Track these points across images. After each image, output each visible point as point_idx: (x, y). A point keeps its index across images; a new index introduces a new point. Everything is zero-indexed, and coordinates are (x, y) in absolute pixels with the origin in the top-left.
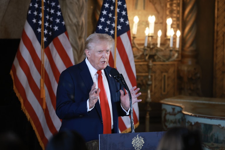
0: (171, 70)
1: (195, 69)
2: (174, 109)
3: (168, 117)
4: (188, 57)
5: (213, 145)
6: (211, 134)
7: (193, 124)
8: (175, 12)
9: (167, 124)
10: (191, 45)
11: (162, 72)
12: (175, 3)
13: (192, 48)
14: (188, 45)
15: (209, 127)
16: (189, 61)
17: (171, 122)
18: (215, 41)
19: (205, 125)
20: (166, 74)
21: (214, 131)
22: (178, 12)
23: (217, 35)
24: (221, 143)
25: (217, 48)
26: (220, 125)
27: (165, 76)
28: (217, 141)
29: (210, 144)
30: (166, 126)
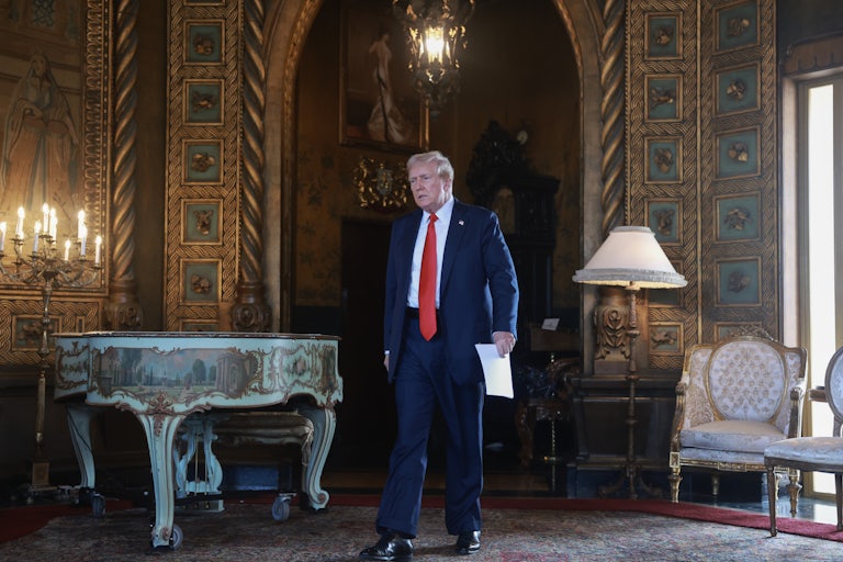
0: (92, 312)
1: (131, 309)
2: (75, 344)
3: (67, 361)
4: (120, 290)
5: (141, 390)
6: (138, 368)
7: (103, 352)
8: (99, 219)
9: (64, 375)
10: (126, 272)
11: (76, 315)
12: (98, 205)
13: (126, 277)
14: (120, 273)
15: (134, 354)
16: (122, 298)
17: (72, 368)
18: (165, 270)
19: (127, 350)
20: (83, 318)
21: (144, 361)
22: (104, 220)
23: (168, 262)
24: (159, 384)
25: (168, 281)
26: (156, 348)
27: (81, 321)
28: (150, 381)
29: (135, 389)
30: (62, 378)
